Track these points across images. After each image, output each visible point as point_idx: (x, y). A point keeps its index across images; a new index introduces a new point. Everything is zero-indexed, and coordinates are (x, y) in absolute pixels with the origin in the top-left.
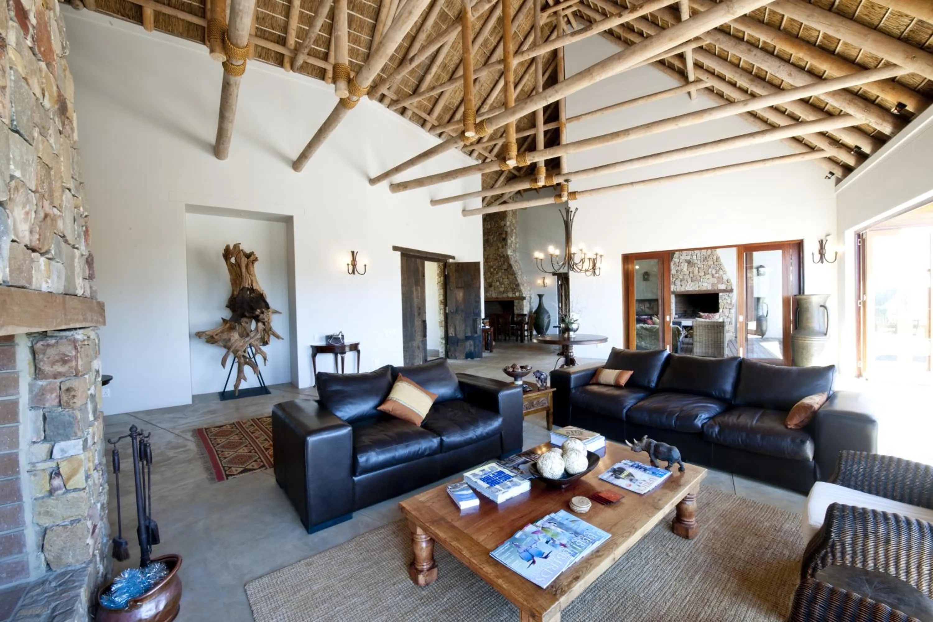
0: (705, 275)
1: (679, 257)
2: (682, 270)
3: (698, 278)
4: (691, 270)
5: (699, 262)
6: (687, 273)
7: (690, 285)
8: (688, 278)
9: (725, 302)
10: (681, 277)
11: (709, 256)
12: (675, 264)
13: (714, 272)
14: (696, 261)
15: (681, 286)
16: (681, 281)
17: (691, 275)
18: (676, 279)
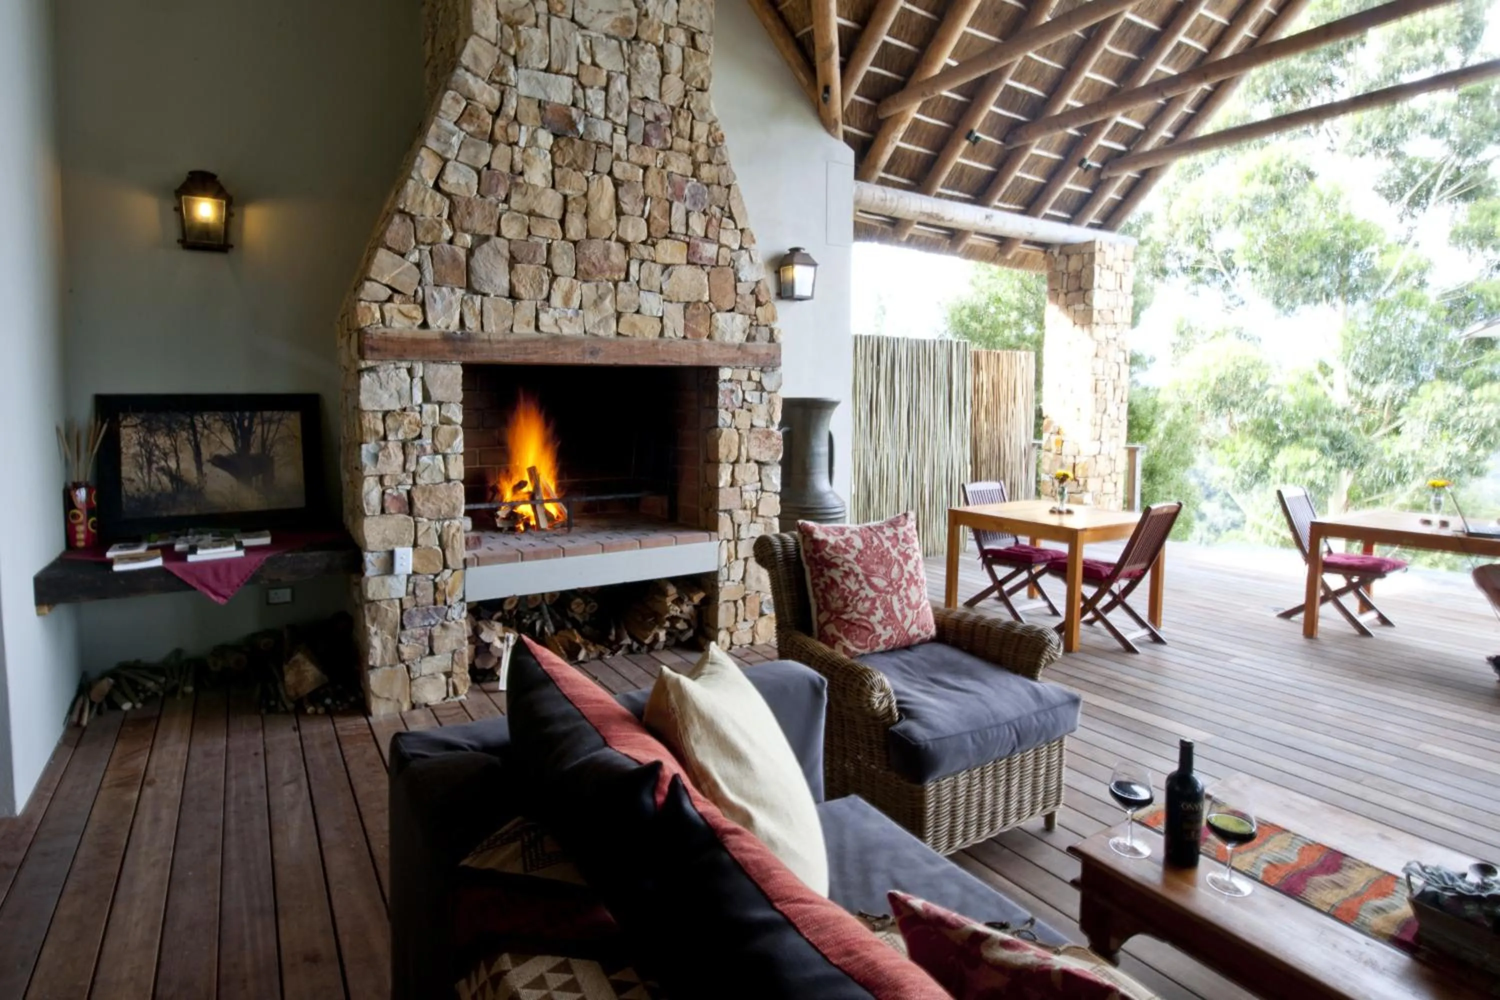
0: (650, 241)
1: (501, 70)
2: (516, 173)
3: (617, 256)
4: (574, 185)
5: (620, 140)
6: (550, 204)
7: (567, 300)
8: (559, 246)
9: (743, 419)
10: (512, 229)
11: (674, 112)
12: (468, 115)
13: (698, 225)
14: (603, 131)
15: (513, 296)
16: (513, 261)
17: (575, 227)
18: (482, 239)
